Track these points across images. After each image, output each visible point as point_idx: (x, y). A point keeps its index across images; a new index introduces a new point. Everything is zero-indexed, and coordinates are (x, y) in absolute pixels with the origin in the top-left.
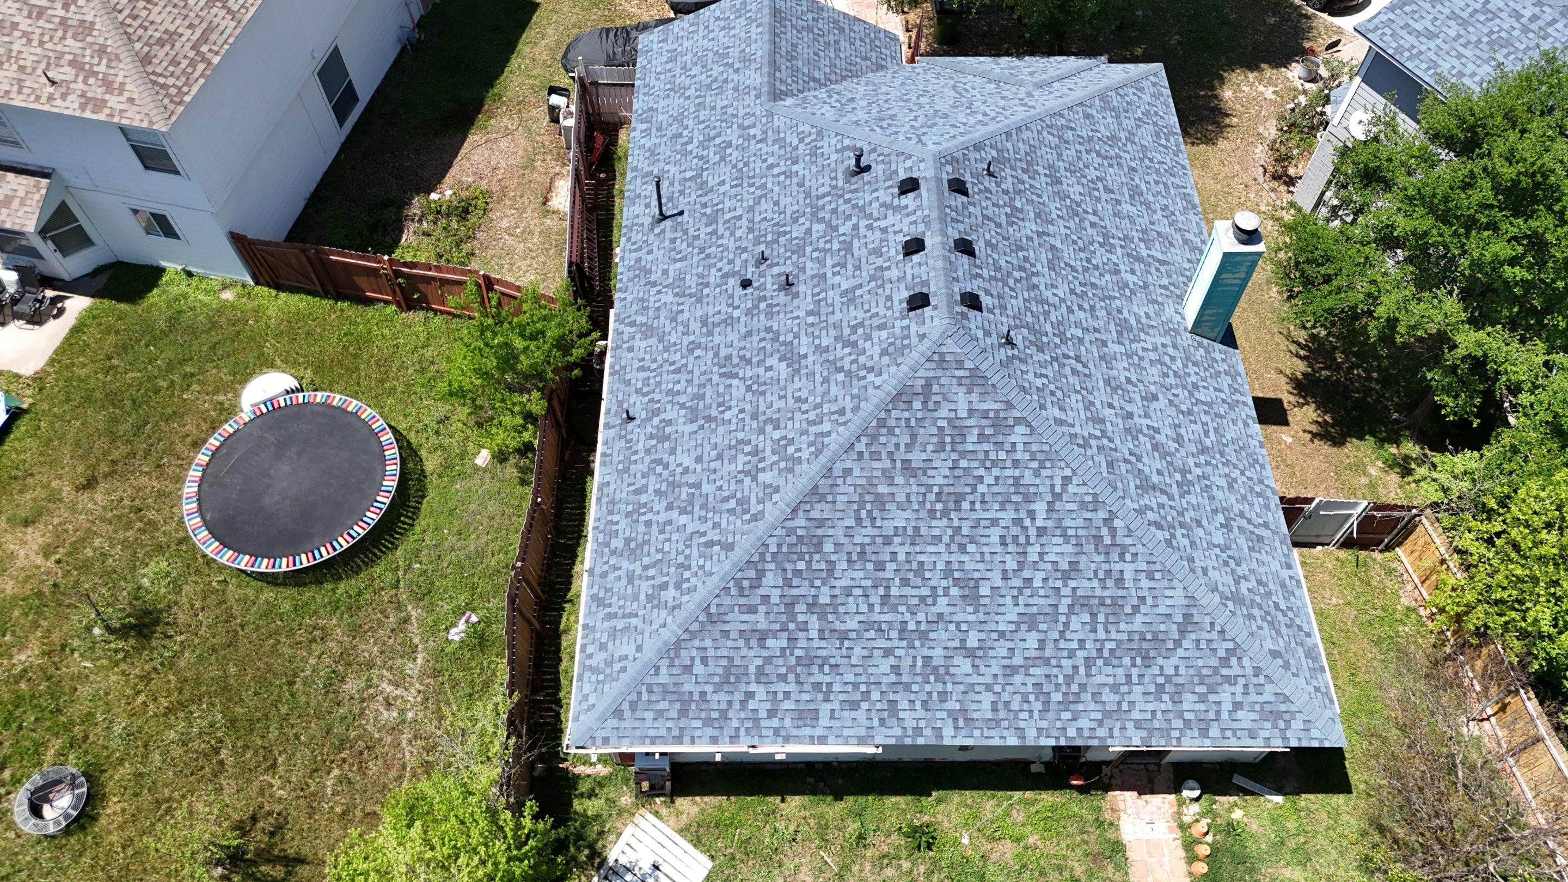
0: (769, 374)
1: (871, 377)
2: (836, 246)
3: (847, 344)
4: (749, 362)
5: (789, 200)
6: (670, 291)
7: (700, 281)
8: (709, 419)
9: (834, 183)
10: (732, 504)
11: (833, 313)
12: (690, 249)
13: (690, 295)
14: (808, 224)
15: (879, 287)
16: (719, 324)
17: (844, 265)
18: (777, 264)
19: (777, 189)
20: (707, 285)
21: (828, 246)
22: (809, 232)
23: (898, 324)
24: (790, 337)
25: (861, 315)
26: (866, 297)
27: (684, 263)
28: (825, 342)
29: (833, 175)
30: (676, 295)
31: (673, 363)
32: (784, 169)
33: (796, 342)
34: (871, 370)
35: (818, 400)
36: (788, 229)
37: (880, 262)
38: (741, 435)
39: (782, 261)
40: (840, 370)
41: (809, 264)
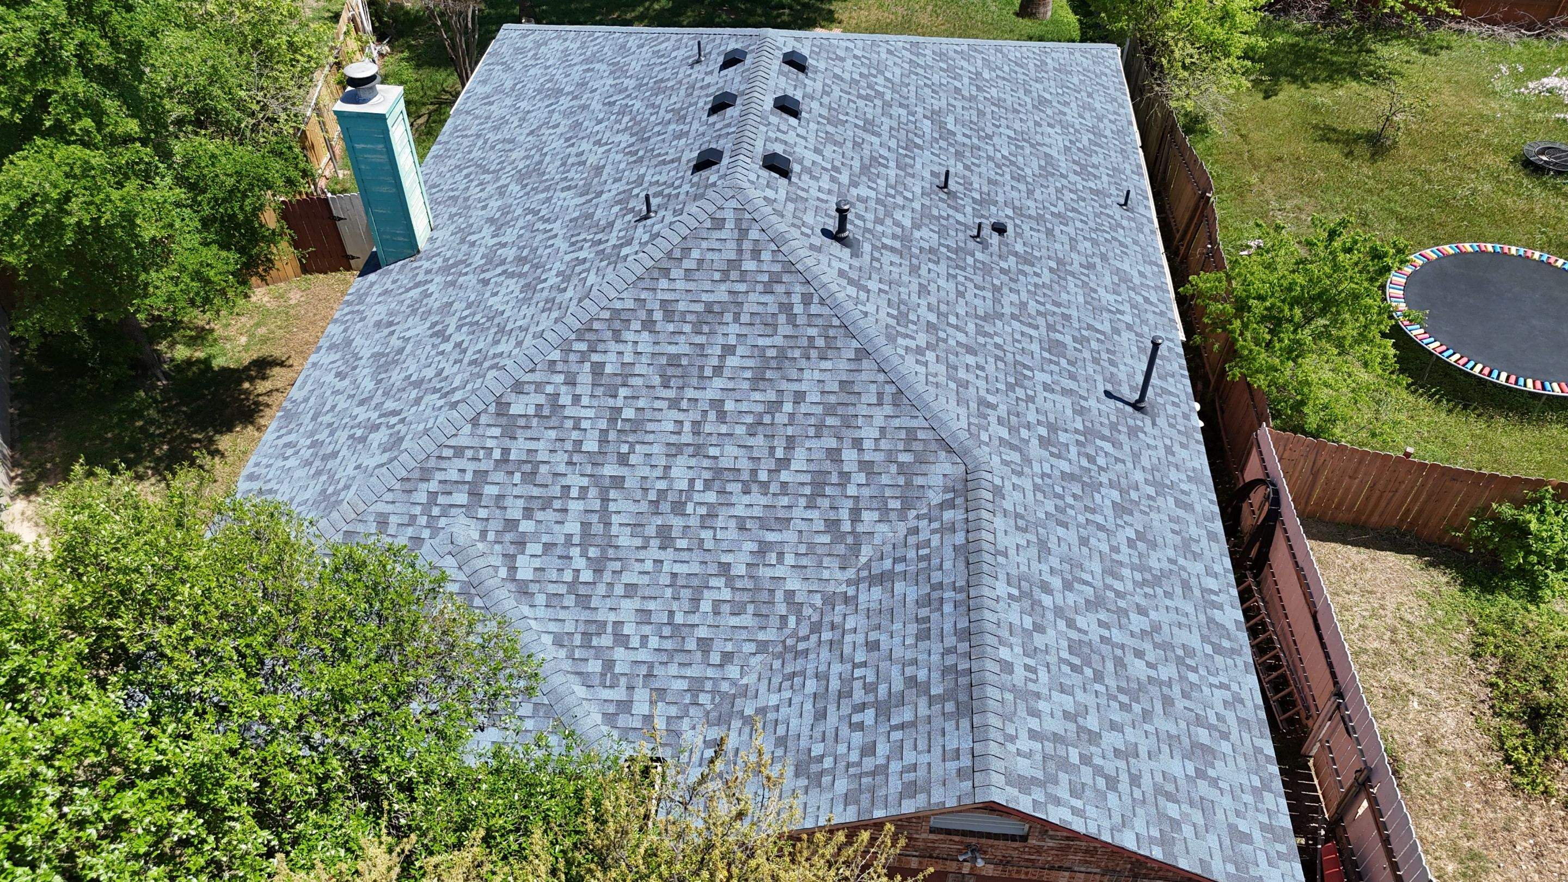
0: (968, 132)
1: (858, 53)
2: (882, 183)
3: (880, 95)
4: (989, 158)
5: (942, 282)
6: (1104, 302)
7: (1063, 283)
8: (1032, 146)
9: (876, 254)
10: (999, 72)
11: (891, 128)
12: (1084, 332)
13: (1073, 274)
14: (917, 234)
15: (834, 109)
16: (1030, 217)
17: (872, 158)
18: (958, 222)
19: (962, 312)
20: (1051, 270)
21: (892, 192)
22: (916, 226)
23: (822, 66)
24: (943, 144)
25: (861, 103)
26: (852, 112)
27: (1091, 322)
28: (903, 112)
29: (876, 264)
30: (1095, 291)
31: (1082, 221)
32: (950, 331)
33: (936, 135)
34: (855, 57)
35: (913, 76)
36: (943, 250)
37: (830, 129)
38: (996, 109)
39: (951, 221)
40: (887, 79)
41: (918, 190)
